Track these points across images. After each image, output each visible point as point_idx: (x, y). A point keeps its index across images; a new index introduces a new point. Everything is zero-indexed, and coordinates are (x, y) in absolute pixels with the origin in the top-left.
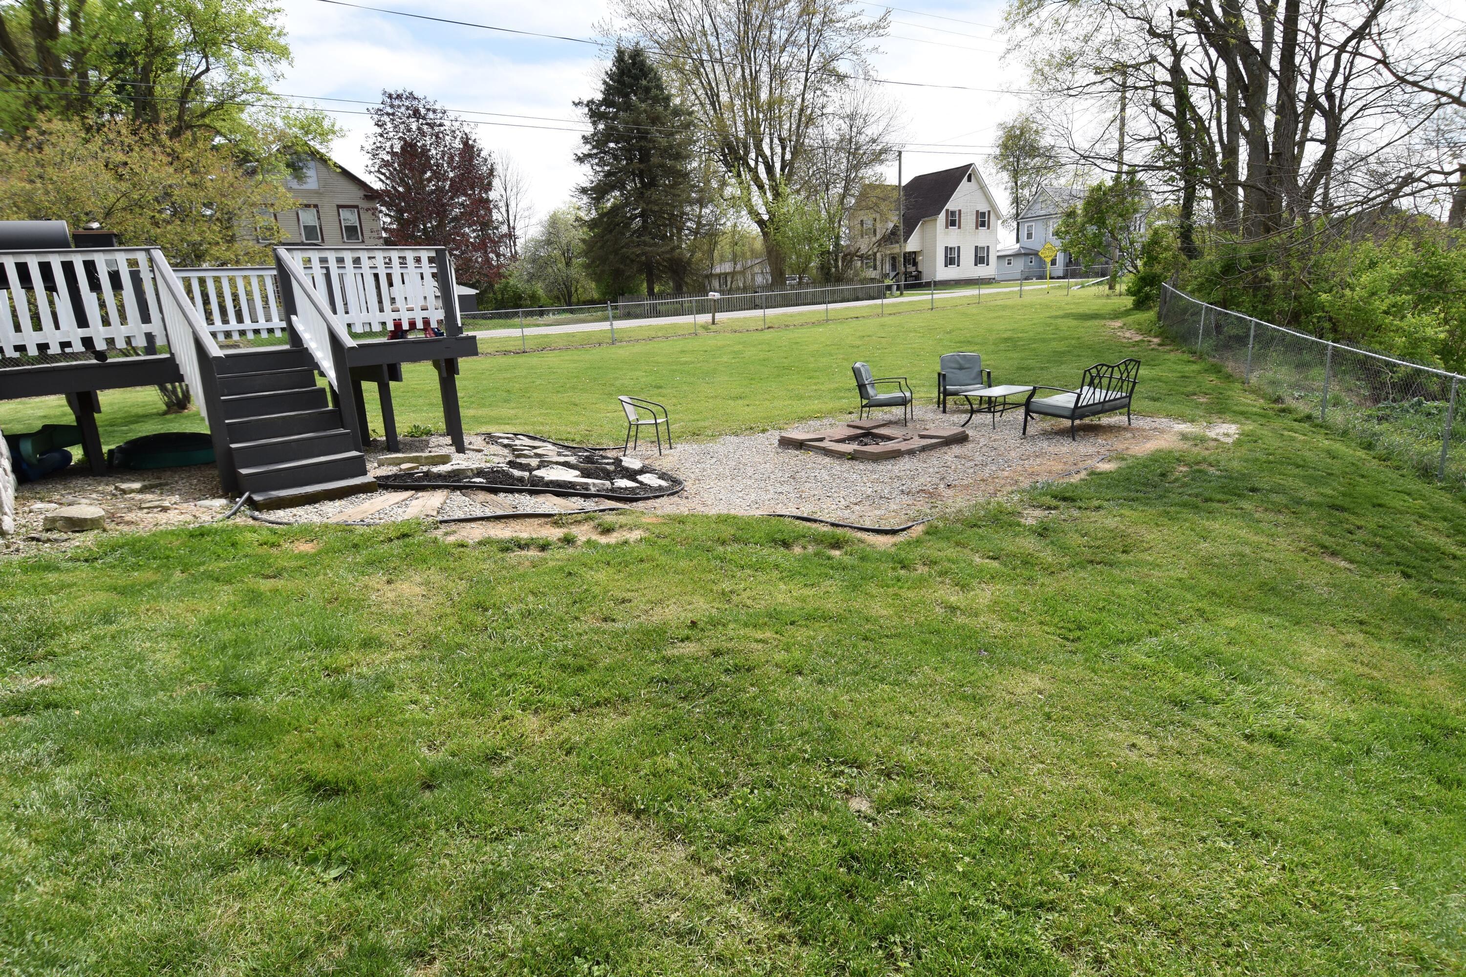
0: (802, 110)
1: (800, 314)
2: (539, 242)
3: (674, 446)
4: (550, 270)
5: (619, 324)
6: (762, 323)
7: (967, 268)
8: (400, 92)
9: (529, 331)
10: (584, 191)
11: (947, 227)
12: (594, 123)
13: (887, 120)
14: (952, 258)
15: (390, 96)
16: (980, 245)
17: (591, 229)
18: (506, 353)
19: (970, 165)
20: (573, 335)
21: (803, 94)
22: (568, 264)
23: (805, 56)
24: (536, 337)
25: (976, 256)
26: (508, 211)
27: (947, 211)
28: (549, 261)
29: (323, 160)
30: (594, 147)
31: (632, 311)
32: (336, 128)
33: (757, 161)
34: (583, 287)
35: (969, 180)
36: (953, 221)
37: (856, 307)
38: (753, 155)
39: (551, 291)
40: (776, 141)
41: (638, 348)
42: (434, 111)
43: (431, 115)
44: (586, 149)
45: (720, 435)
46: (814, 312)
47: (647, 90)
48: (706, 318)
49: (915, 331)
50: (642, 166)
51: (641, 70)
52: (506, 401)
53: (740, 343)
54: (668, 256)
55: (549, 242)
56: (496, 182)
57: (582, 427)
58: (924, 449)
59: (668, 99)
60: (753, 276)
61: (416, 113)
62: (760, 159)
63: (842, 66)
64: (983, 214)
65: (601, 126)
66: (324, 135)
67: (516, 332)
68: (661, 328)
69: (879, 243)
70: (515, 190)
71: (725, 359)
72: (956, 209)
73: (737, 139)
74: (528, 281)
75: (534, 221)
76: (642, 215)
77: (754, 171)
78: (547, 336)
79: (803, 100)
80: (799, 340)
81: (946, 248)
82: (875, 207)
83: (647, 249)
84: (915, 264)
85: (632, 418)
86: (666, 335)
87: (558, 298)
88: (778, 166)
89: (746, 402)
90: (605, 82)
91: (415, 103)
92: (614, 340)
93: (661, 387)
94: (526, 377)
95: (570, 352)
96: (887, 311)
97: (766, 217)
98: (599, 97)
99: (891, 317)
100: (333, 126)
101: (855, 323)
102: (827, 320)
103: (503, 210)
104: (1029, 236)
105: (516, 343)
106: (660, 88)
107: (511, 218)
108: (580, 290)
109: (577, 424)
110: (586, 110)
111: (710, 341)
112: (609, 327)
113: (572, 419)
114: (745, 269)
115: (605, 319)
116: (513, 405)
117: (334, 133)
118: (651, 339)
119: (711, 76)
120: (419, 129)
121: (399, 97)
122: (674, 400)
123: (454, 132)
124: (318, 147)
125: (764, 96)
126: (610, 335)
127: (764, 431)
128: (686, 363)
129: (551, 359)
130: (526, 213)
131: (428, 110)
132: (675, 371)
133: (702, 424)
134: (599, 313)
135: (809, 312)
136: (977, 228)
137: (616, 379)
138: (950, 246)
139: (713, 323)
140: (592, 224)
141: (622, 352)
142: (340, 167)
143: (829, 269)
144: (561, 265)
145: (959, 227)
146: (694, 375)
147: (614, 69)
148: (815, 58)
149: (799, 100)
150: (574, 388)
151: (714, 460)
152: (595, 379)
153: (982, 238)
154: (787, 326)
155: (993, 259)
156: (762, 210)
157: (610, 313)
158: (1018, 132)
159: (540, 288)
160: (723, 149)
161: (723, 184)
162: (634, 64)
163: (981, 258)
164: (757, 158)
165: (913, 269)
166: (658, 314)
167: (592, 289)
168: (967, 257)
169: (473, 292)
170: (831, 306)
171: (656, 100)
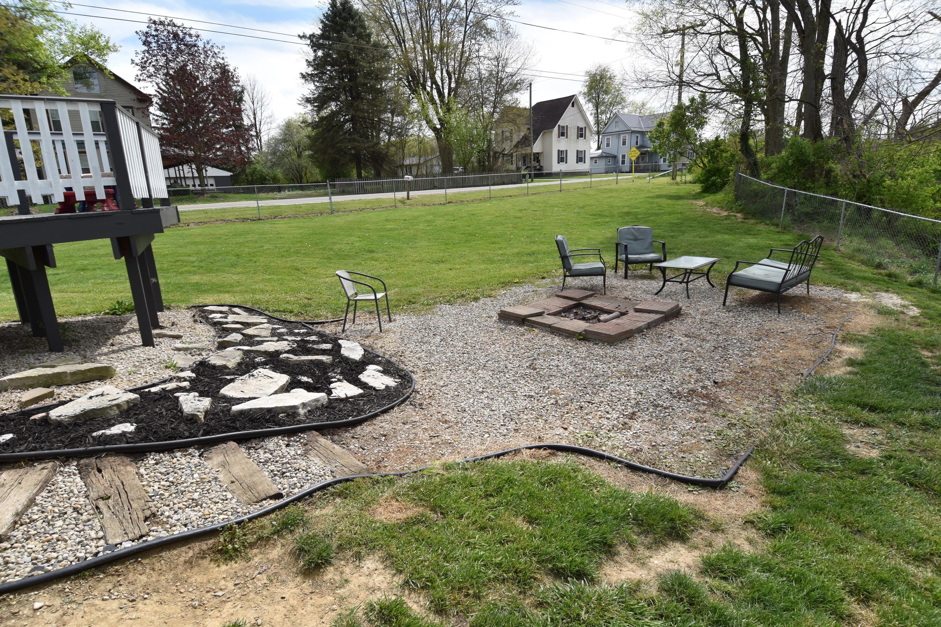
0: (463, 53)
1: (470, 193)
2: (278, 140)
3: (393, 317)
4: (286, 160)
5: (336, 199)
6: (444, 199)
7: (571, 165)
8: (163, 19)
9: (262, 203)
10: (308, 100)
11: (559, 137)
12: (315, 51)
13: (523, 61)
14: (562, 157)
15: (155, 22)
16: (580, 149)
17: (313, 129)
18: (244, 220)
19: (574, 96)
20: (300, 206)
21: (463, 42)
22: (299, 156)
23: (464, 15)
24: (269, 208)
25: (577, 156)
26: (255, 118)
27: (559, 126)
28: (285, 154)
29: (101, 70)
30: (315, 69)
31: (346, 189)
32: (110, 44)
33: (432, 88)
34: (310, 172)
35: (573, 106)
36: (563, 133)
37: (508, 189)
38: (429, 83)
39: (287, 175)
40: (445, 74)
41: (351, 217)
42: (190, 35)
43: (188, 38)
44: (310, 70)
45: (435, 303)
46: (480, 191)
47: (354, 29)
48: (402, 195)
49: (558, 207)
50: (351, 84)
51: (349, 14)
52: (233, 265)
53: (430, 214)
54: (372, 150)
55: (285, 141)
56: (246, 97)
57: (302, 294)
58: (649, 326)
59: (369, 36)
60: (432, 166)
61: (176, 35)
62: (434, 86)
63: (491, 23)
64: (582, 129)
65: (320, 53)
66: (102, 50)
67: (252, 204)
68: (369, 202)
69: (516, 146)
70: (260, 104)
71: (421, 226)
72: (565, 125)
73: (418, 71)
74: (271, 167)
75: (274, 125)
76: (351, 120)
77: (430, 94)
78: (279, 207)
79: (463, 46)
80: (475, 212)
81: (559, 151)
82: (513, 121)
83: (356, 144)
84: (538, 161)
85: (350, 292)
86: (373, 207)
87: (293, 180)
88: (446, 91)
89: (449, 266)
90: (322, 22)
91: (175, 29)
92: (333, 210)
93: (372, 252)
94: (256, 242)
95: (297, 220)
96: (530, 192)
97: (438, 126)
98: (319, 32)
99: (534, 196)
100: (108, 43)
101: (510, 200)
102: (490, 198)
103: (252, 117)
104: (608, 145)
105: (253, 212)
106: (364, 27)
107: (258, 123)
108: (308, 175)
109: (298, 291)
110: (308, 42)
111: (407, 212)
112: (329, 201)
113: (293, 285)
114: (426, 161)
115: (326, 195)
116: (239, 270)
117: (109, 48)
118: (362, 210)
119: (399, 27)
120: (178, 48)
121: (162, 23)
122: (386, 264)
123: (206, 52)
124: (97, 59)
125: (436, 41)
126: (329, 207)
127: (476, 299)
128: (391, 230)
129: (281, 226)
130: (268, 120)
131: (185, 34)
132: (383, 236)
133: (415, 290)
134: (322, 191)
135: (476, 191)
136: (578, 138)
137: (334, 243)
138: (561, 149)
139: (408, 198)
140: (314, 125)
141: (339, 220)
142: (114, 75)
143: (484, 162)
144: (294, 157)
145: (567, 137)
146: (399, 240)
147: (329, 12)
148: (471, 16)
149: (460, 46)
150: (297, 252)
151: (438, 338)
152: (316, 244)
153: (581, 145)
154: (462, 201)
155: (588, 159)
156: (436, 121)
157: (329, 190)
158: (598, 78)
159: (279, 173)
160: (408, 79)
161: (409, 102)
162: (344, 9)
163: (580, 158)
164: (432, 85)
165: (537, 164)
166: (365, 192)
167: (315, 173)
168: (572, 157)
169: (228, 174)
170: (492, 188)
171: (360, 36)
